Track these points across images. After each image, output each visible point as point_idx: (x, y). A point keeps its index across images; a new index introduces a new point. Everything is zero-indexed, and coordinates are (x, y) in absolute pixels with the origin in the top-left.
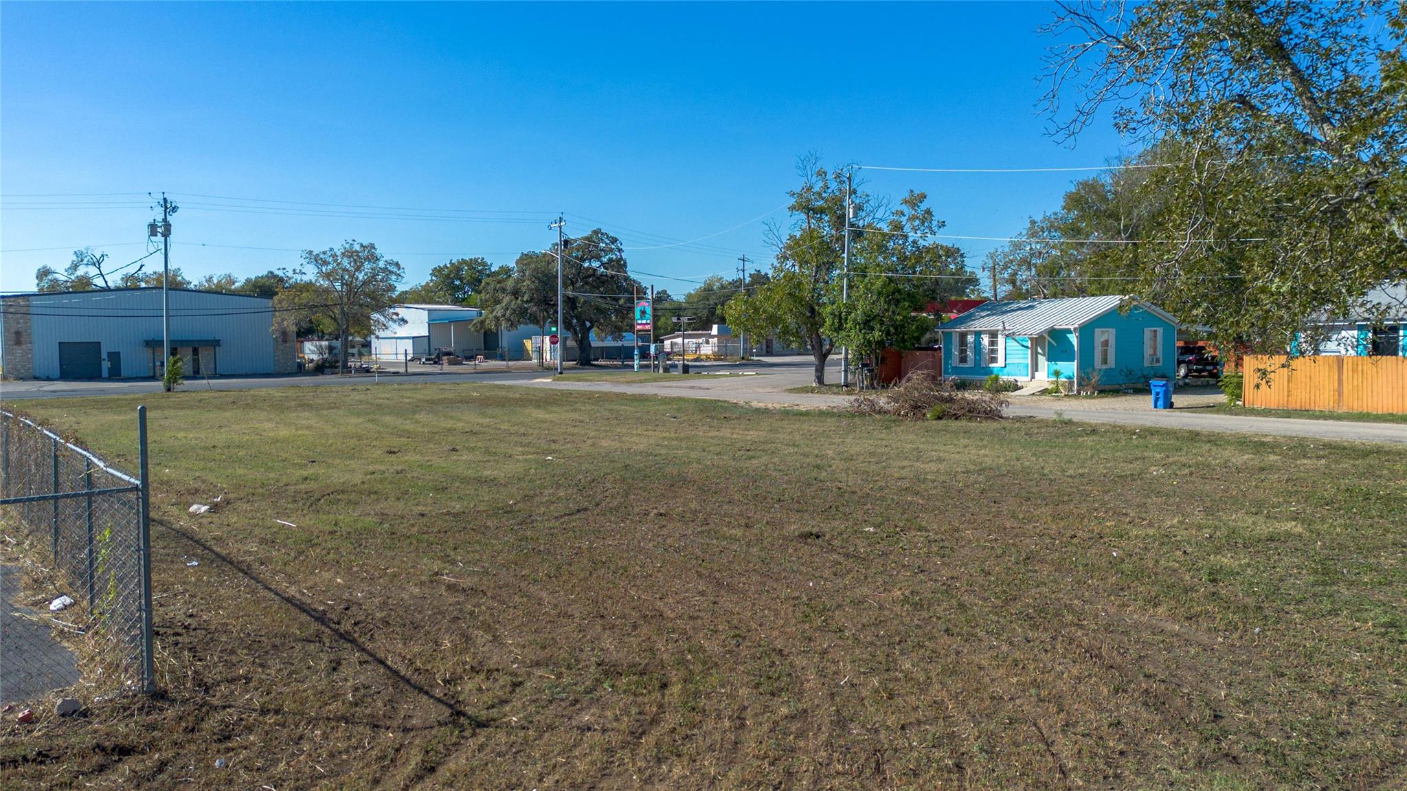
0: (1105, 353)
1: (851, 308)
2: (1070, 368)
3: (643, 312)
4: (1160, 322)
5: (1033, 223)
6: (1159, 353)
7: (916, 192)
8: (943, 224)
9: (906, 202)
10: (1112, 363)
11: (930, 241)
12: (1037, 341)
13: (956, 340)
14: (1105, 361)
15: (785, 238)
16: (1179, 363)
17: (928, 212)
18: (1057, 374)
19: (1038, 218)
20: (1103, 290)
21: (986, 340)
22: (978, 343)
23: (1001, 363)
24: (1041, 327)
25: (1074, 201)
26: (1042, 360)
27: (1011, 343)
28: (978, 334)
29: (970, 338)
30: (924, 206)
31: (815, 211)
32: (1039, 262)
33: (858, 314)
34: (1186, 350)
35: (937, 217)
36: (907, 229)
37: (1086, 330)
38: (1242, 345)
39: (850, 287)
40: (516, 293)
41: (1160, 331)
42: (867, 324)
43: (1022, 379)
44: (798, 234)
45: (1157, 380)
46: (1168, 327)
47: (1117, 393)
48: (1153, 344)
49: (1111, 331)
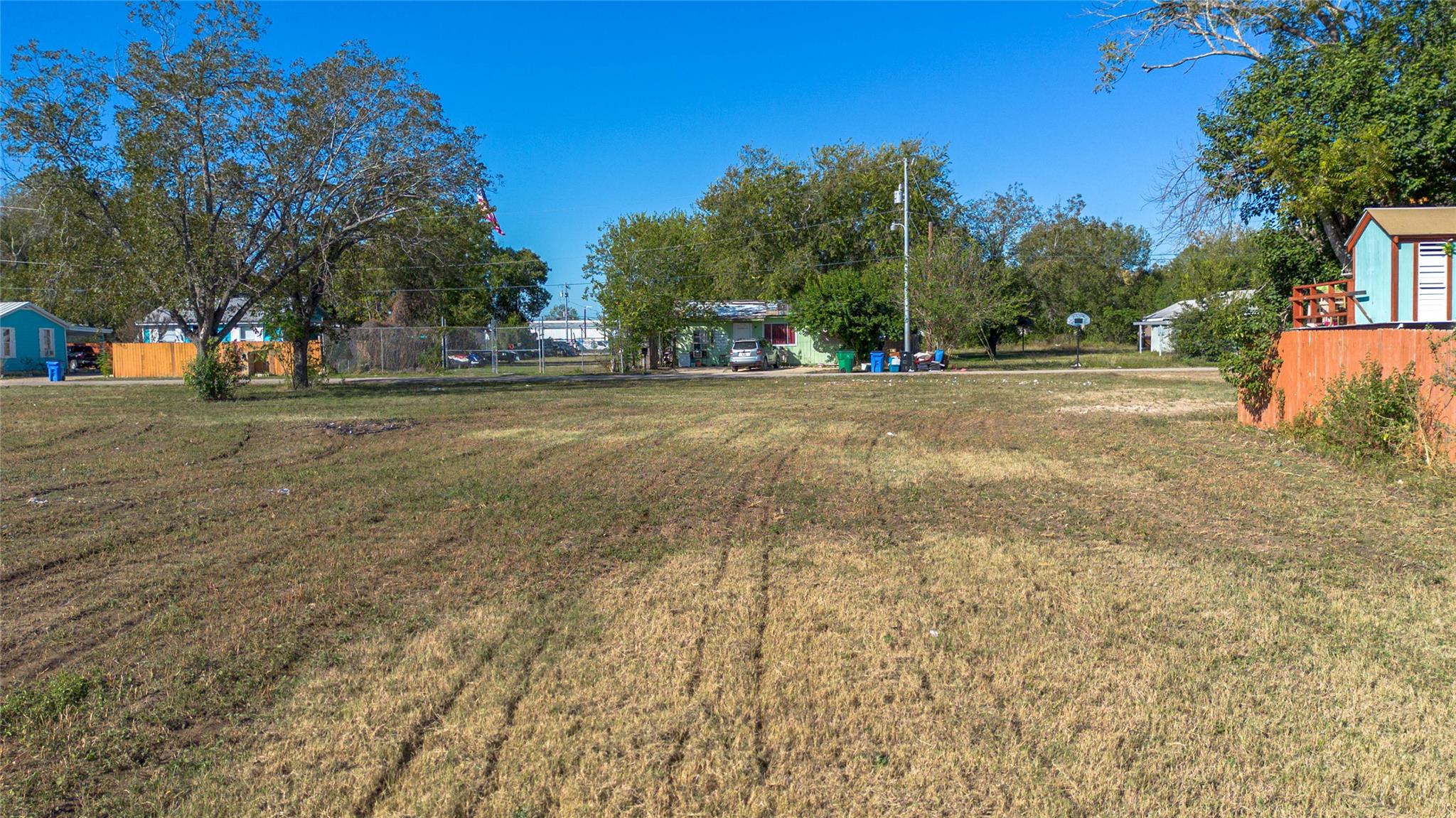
0: (8, 346)
4: (50, 323)
6: (53, 349)
10: (13, 354)
14: (8, 353)
16: (70, 359)
34: (76, 349)
38: (110, 339)
41: (52, 331)
45: (52, 366)
46: (59, 329)
47: (19, 376)
48: (47, 341)
49: (12, 331)
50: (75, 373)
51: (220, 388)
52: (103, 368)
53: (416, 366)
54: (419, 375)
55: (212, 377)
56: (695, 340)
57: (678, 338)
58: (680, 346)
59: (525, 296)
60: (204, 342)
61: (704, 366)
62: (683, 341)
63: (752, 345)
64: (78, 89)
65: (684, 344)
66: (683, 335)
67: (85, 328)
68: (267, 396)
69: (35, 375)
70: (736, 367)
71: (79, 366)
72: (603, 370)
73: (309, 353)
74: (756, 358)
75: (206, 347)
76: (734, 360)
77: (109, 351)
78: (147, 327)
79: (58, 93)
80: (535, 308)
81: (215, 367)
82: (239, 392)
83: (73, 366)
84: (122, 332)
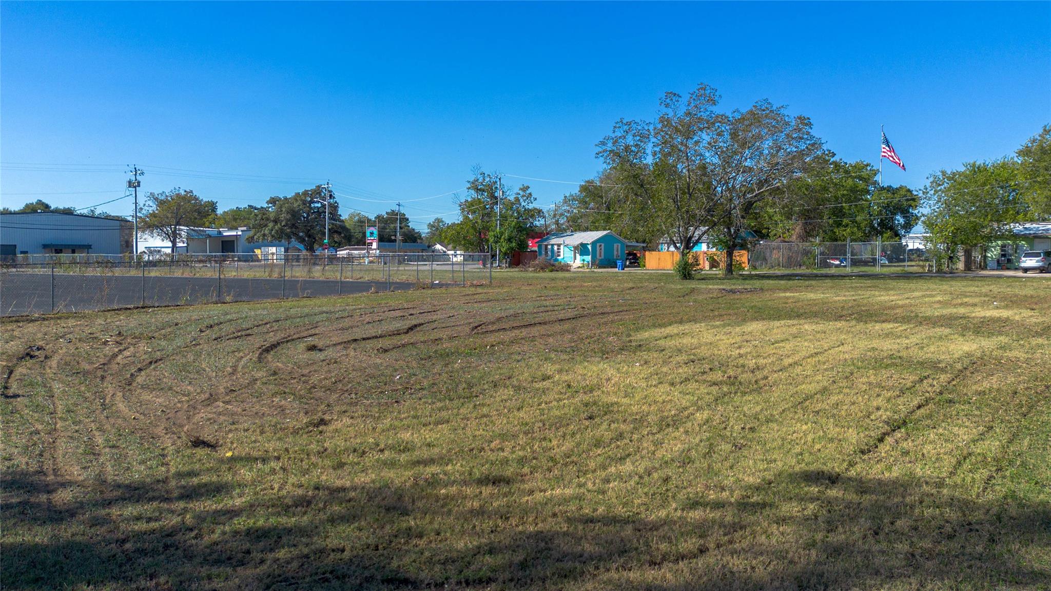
0: (600, 253)
1: (502, 233)
2: (588, 258)
3: (372, 234)
4: (619, 241)
5: (565, 197)
6: (620, 254)
7: (525, 185)
8: (535, 199)
9: (521, 189)
10: (603, 257)
11: (531, 206)
12: (576, 248)
13: (543, 248)
14: (600, 256)
15: (463, 201)
16: (627, 259)
17: (530, 194)
18: (584, 260)
19: (568, 195)
20: (597, 229)
21: (556, 248)
22: (552, 248)
23: (562, 257)
24: (577, 243)
25: (584, 189)
26: (578, 255)
27: (566, 249)
28: (553, 245)
29: (549, 247)
30: (528, 192)
31: (480, 190)
32: (568, 215)
33: (506, 235)
34: (629, 254)
35: (534, 195)
36: (521, 200)
37: (594, 244)
38: (645, 249)
39: (501, 225)
40: (276, 221)
41: (619, 245)
42: (509, 240)
43: (570, 262)
44: (469, 200)
45: (619, 263)
46: (622, 244)
47: (605, 267)
48: (618, 250)
49: (603, 245)
50: (628, 267)
51: (689, 274)
52: (642, 264)
53: (800, 266)
54: (803, 270)
55: (685, 269)
56: (1002, 251)
57: (989, 249)
58: (989, 255)
59: (900, 219)
60: (683, 252)
61: (1008, 269)
62: (992, 252)
63: (1038, 255)
64: (638, 138)
65: (994, 253)
66: (993, 247)
67: (634, 244)
68: (712, 279)
69: (612, 267)
70: (1026, 270)
71: (631, 263)
72: (921, 270)
73: (734, 258)
74: (1041, 264)
75: (683, 255)
76: (1023, 265)
77: (644, 255)
78: (662, 243)
79: (630, 140)
80: (908, 226)
81: (686, 264)
82: (699, 276)
83: (628, 263)
84: (650, 246)
